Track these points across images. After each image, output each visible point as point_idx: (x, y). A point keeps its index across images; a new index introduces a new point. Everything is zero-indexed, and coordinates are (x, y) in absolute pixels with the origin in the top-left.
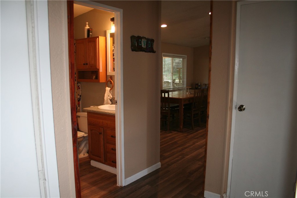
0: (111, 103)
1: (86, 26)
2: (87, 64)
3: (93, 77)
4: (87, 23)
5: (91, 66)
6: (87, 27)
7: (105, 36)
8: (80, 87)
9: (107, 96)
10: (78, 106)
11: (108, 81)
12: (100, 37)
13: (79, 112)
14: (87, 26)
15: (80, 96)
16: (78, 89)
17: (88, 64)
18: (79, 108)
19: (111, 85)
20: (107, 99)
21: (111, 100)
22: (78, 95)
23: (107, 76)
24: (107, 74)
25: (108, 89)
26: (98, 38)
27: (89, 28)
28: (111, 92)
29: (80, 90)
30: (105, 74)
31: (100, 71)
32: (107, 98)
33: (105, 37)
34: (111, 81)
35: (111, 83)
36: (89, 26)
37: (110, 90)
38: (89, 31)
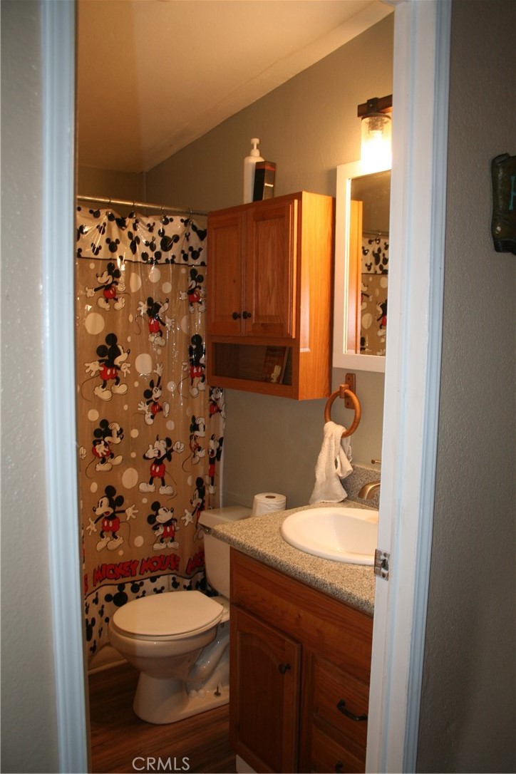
0: (344, 495)
1: (249, 154)
2: (247, 315)
3: (273, 372)
4: (256, 141)
5: (262, 325)
6: (255, 158)
7: (329, 195)
8: (221, 403)
9: (328, 463)
10: (207, 480)
11: (336, 395)
12: (306, 195)
13: (214, 507)
14: (256, 152)
15: (221, 441)
16: (210, 416)
17: (250, 316)
18: (211, 490)
19: (349, 415)
20: (328, 478)
21: (344, 482)
22: (212, 439)
23: (333, 371)
24: (335, 365)
25: (333, 430)
26: (296, 201)
27: (261, 160)
28: (348, 447)
29: (222, 420)
30: (323, 363)
31: (302, 350)
32: (328, 471)
33: (329, 199)
34: (347, 396)
35: (349, 404)
36: (261, 155)
37: (344, 436)
38: (260, 172)
